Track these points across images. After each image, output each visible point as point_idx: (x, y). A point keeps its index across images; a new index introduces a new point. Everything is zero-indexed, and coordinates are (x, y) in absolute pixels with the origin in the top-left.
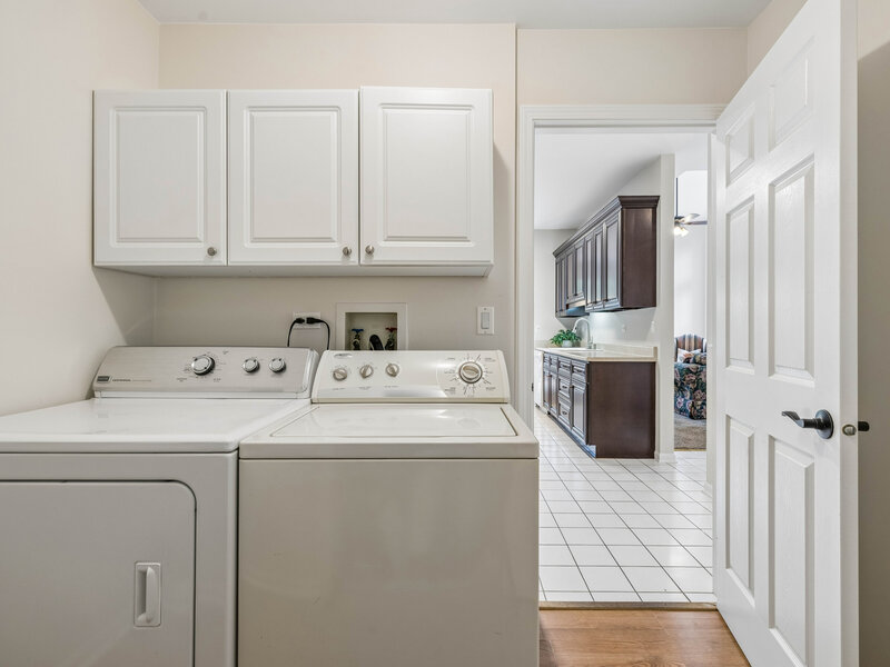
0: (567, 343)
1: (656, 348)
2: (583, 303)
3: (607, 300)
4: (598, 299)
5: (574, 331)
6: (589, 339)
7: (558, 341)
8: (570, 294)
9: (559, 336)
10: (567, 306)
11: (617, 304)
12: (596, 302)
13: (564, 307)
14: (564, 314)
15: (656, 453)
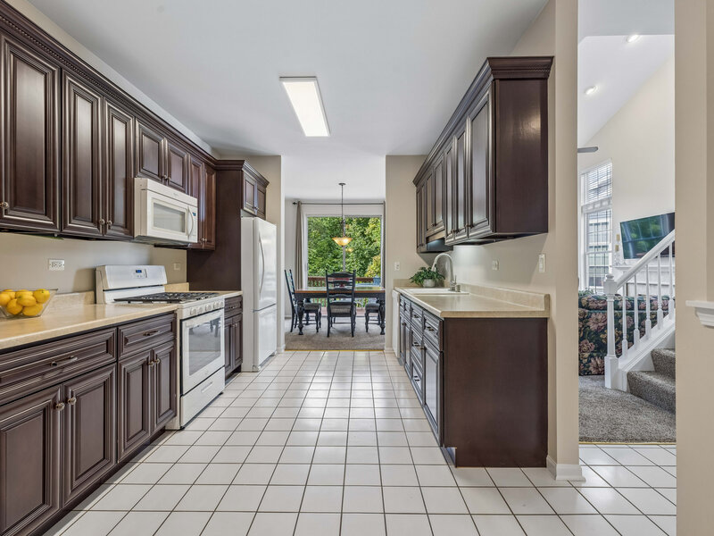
0: (429, 282)
1: (548, 297)
2: (443, 235)
3: (472, 226)
4: (461, 225)
5: (434, 269)
6: (452, 279)
7: (418, 280)
8: (430, 224)
9: (419, 274)
10: (427, 240)
11: (487, 229)
12: (458, 231)
13: (424, 241)
14: (424, 249)
15: (549, 458)
